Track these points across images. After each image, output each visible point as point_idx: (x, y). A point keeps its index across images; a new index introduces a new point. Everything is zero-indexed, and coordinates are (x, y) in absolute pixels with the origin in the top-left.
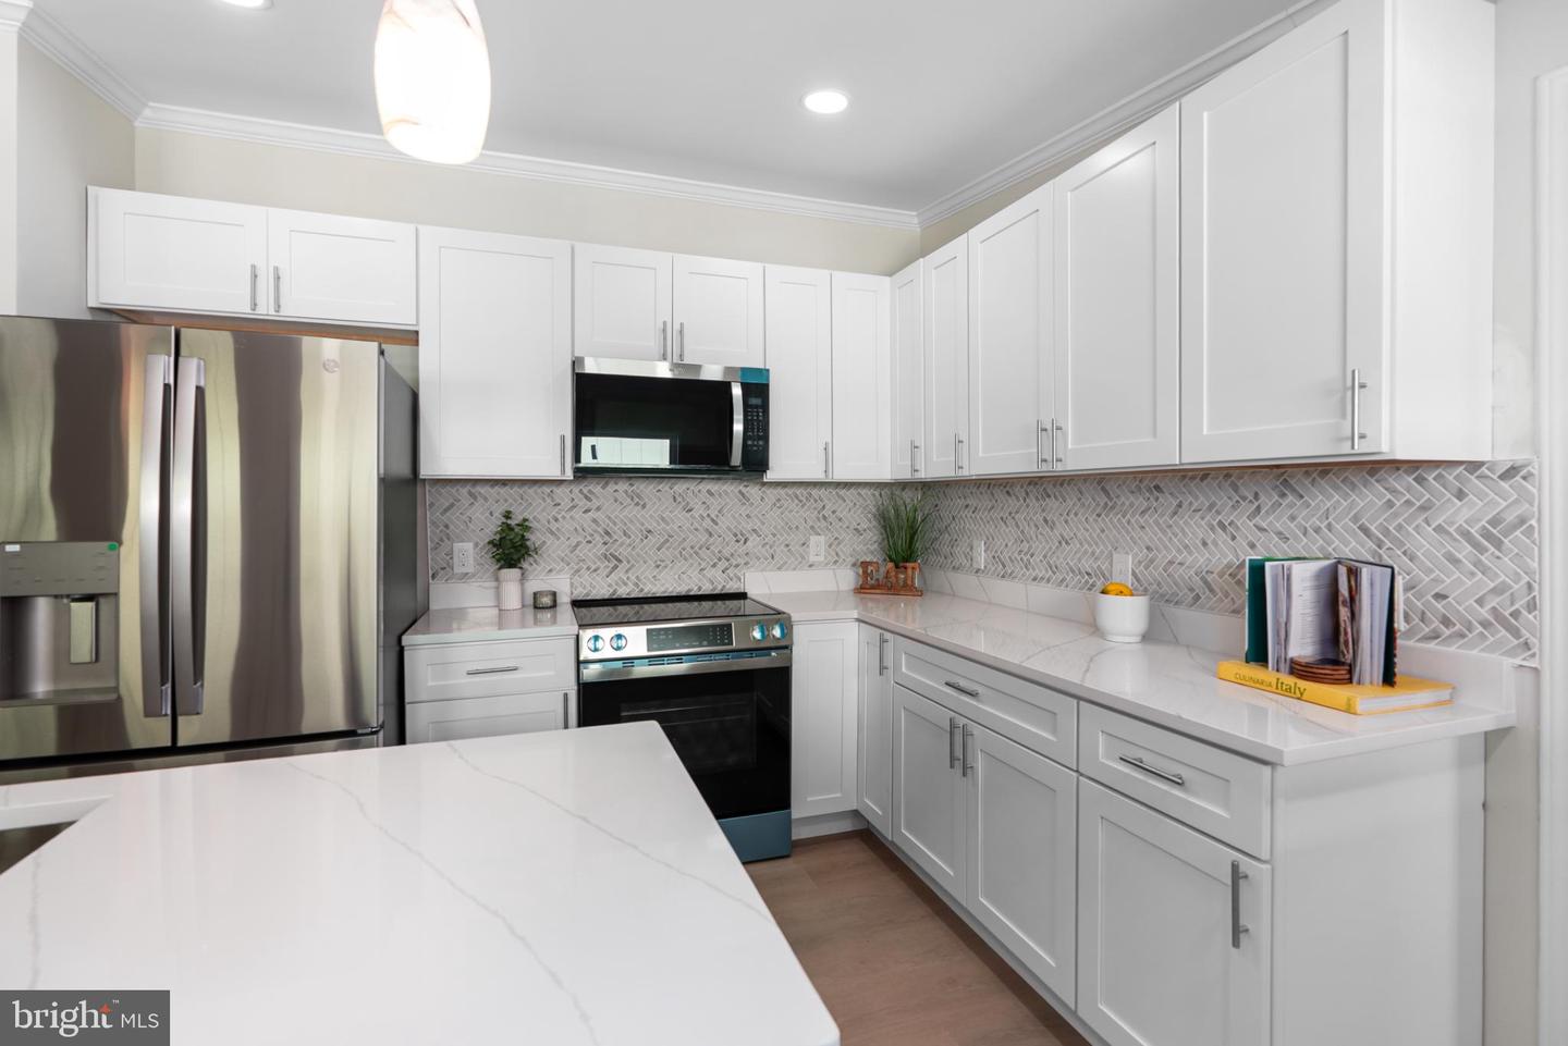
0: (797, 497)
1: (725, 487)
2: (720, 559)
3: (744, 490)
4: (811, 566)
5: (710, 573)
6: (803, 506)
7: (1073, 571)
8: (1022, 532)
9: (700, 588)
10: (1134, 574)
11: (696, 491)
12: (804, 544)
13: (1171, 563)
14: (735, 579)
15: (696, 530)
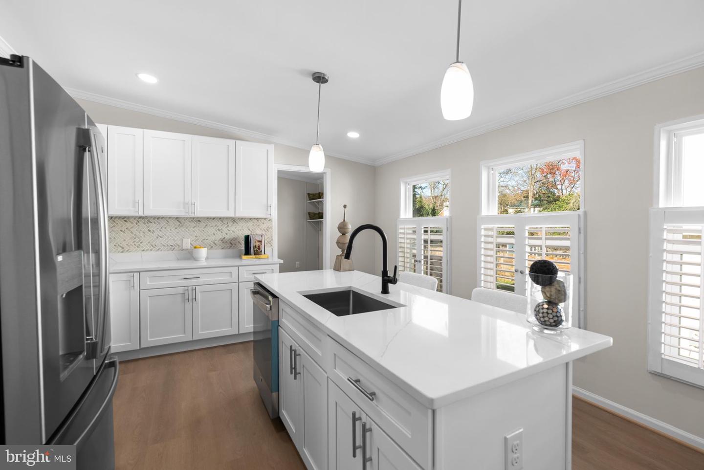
7: (164, 245)
8: (135, 235)
10: (191, 244)
13: (204, 239)
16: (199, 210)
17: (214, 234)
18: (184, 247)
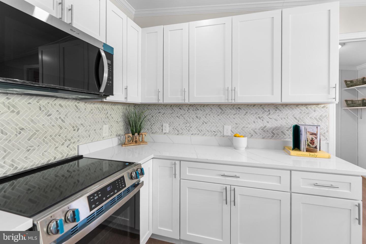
0: (98, 109)
1: (68, 103)
2: (66, 140)
3: (78, 105)
4: (103, 138)
5: (61, 148)
6: (100, 112)
7: (208, 131)
8: (187, 120)
9: (55, 158)
10: (231, 131)
11: (53, 105)
12: (101, 129)
13: (244, 127)
14: (73, 149)
15: (53, 126)
16: (239, 96)
17: (254, 122)
18: (225, 134)
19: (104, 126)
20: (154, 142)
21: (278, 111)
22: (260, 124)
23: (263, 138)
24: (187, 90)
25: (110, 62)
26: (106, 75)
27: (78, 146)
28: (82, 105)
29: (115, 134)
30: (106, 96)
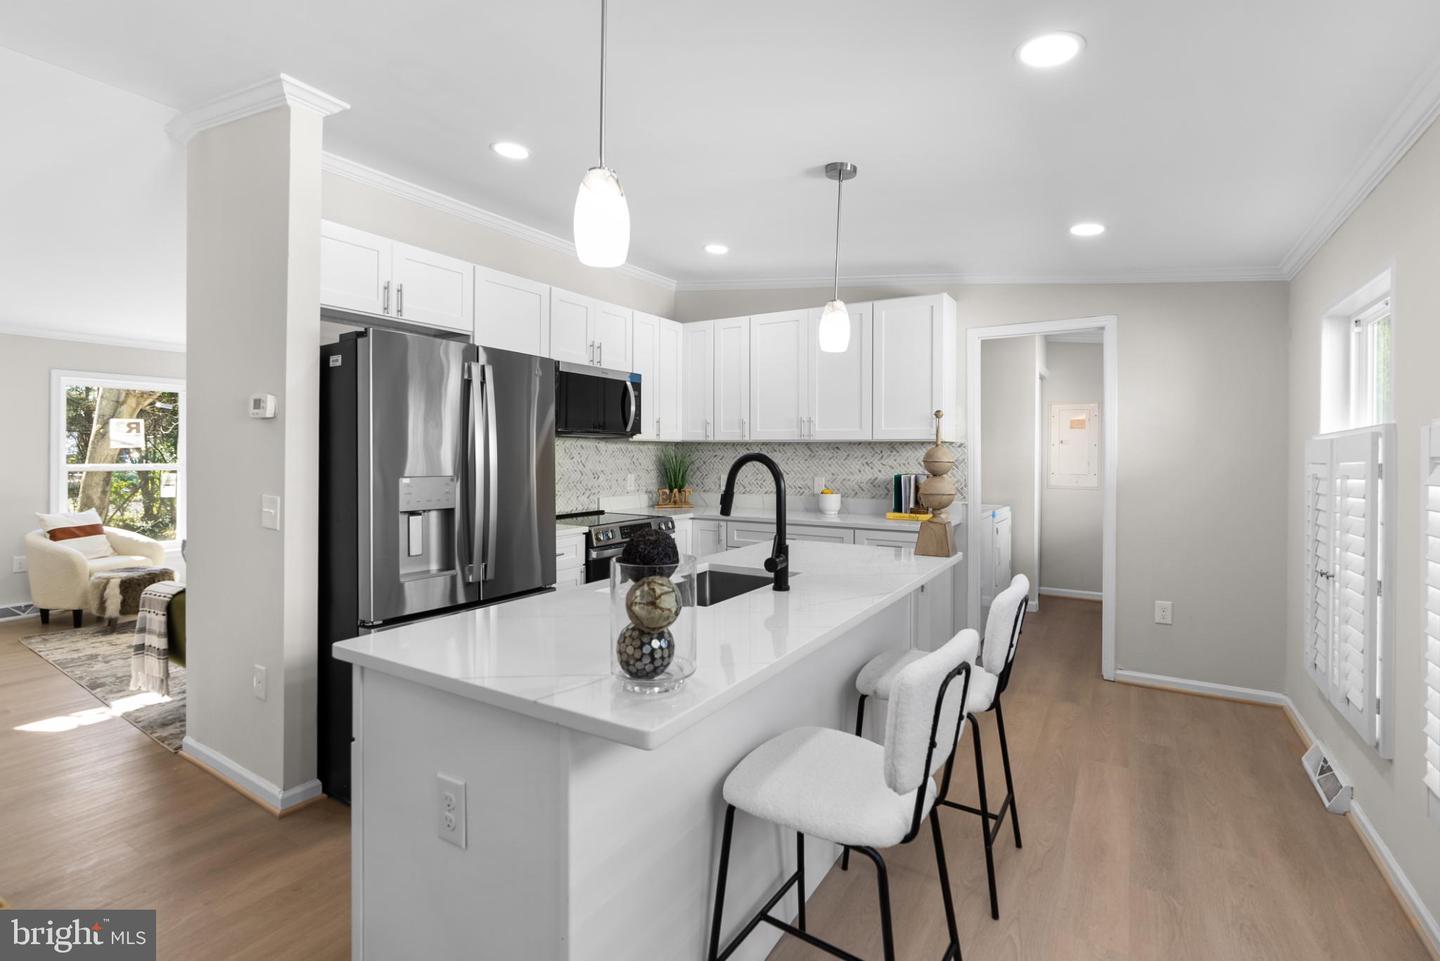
0: (623, 450)
2: (587, 490)
4: (627, 493)
5: (583, 499)
6: (625, 456)
7: (790, 487)
10: (825, 486)
12: (624, 480)
16: (817, 429)
17: (860, 471)
18: (816, 491)
19: (629, 476)
20: (707, 506)
21: (894, 453)
22: (868, 474)
23: (873, 497)
24: (746, 420)
25: (637, 393)
26: (633, 408)
27: (598, 499)
28: (602, 445)
29: (644, 489)
30: (632, 435)
